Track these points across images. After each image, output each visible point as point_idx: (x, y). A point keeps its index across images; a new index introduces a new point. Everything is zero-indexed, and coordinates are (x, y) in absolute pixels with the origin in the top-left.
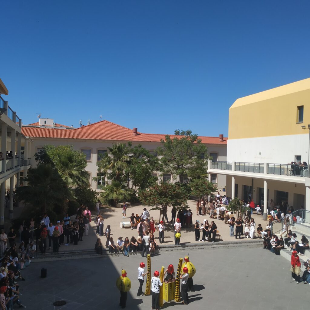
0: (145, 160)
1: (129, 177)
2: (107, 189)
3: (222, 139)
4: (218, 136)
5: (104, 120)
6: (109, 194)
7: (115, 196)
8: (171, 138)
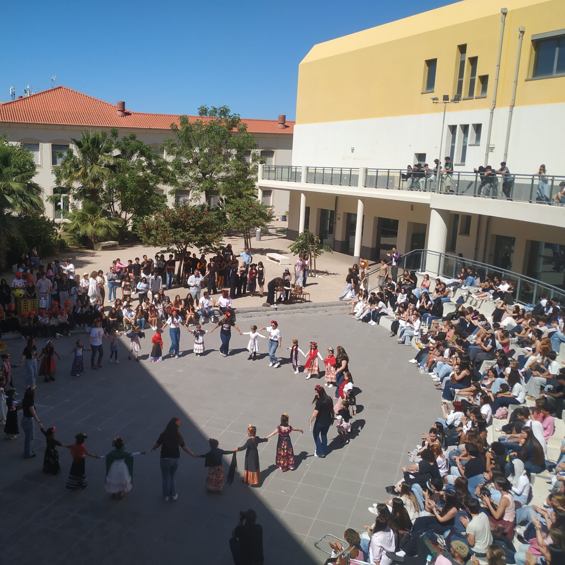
0: (143, 164)
1: (115, 195)
2: (75, 216)
3: (283, 124)
4: (277, 119)
5: (60, 86)
6: (78, 226)
7: (89, 229)
8: (191, 121)
